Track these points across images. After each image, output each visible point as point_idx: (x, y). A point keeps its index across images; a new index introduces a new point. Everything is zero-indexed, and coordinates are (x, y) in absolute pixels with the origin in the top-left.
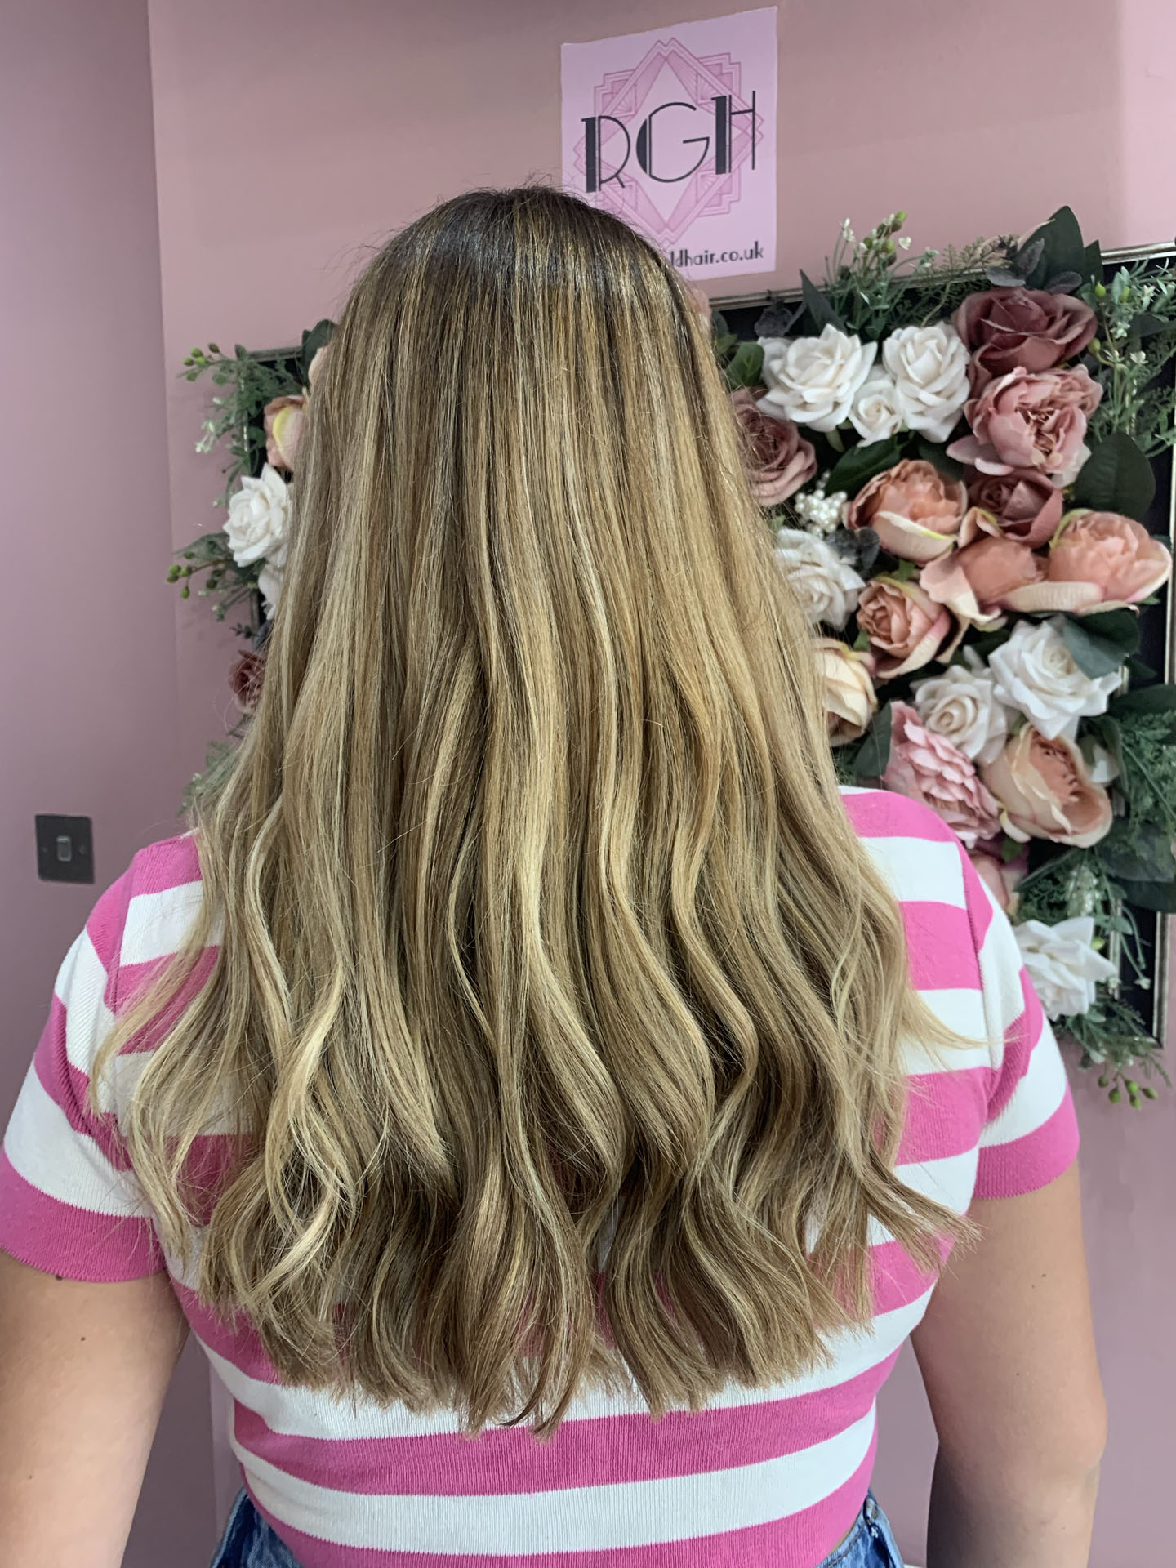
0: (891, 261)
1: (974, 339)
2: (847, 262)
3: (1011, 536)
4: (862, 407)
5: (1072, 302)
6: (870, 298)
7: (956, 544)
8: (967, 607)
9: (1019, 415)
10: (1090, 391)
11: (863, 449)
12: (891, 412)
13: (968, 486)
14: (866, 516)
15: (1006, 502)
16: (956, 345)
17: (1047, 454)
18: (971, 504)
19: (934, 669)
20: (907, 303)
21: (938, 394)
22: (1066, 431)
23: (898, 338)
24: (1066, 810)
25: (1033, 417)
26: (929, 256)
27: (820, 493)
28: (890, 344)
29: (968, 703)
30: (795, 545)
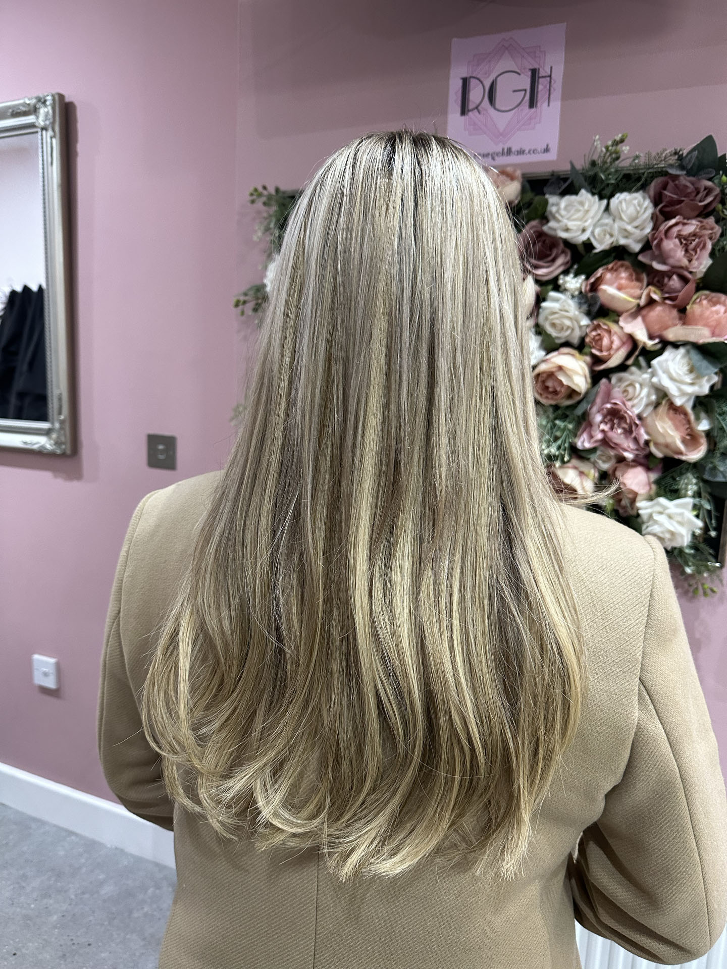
0: (618, 158)
1: (657, 201)
2: (595, 157)
3: (668, 302)
4: (597, 231)
5: (709, 184)
6: (605, 176)
7: (638, 305)
8: (642, 336)
9: (677, 241)
10: (715, 230)
11: (596, 254)
12: (611, 235)
13: (648, 275)
14: (594, 287)
15: (666, 284)
16: (647, 203)
17: (690, 261)
18: (648, 285)
19: (622, 367)
20: (624, 180)
21: (636, 227)
22: (701, 250)
23: (618, 198)
24: (684, 441)
25: (684, 242)
26: (637, 157)
27: (571, 275)
28: (614, 201)
29: (637, 386)
30: (556, 300)
